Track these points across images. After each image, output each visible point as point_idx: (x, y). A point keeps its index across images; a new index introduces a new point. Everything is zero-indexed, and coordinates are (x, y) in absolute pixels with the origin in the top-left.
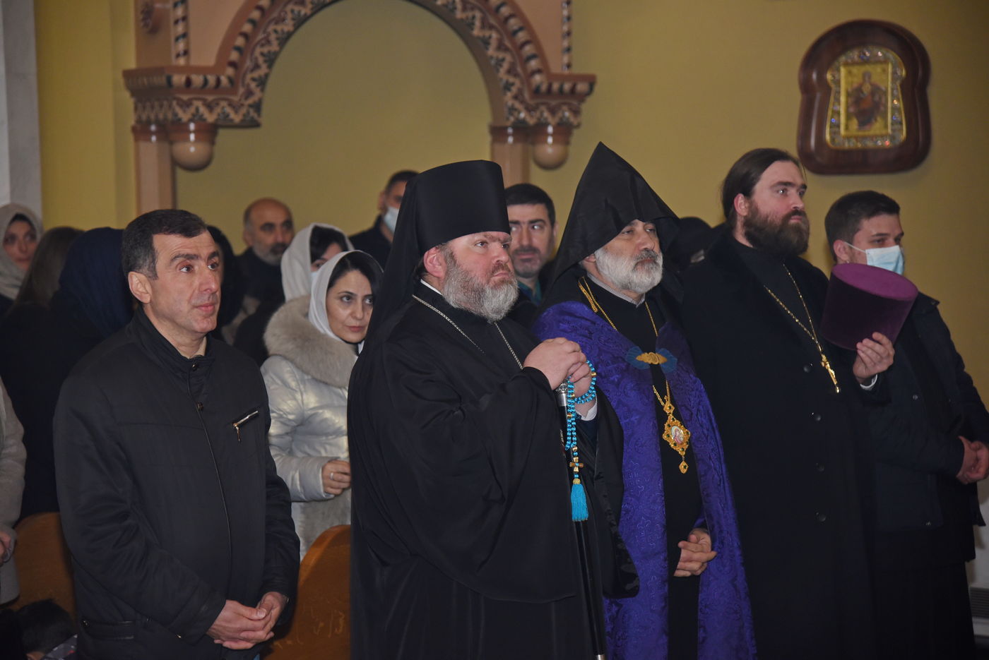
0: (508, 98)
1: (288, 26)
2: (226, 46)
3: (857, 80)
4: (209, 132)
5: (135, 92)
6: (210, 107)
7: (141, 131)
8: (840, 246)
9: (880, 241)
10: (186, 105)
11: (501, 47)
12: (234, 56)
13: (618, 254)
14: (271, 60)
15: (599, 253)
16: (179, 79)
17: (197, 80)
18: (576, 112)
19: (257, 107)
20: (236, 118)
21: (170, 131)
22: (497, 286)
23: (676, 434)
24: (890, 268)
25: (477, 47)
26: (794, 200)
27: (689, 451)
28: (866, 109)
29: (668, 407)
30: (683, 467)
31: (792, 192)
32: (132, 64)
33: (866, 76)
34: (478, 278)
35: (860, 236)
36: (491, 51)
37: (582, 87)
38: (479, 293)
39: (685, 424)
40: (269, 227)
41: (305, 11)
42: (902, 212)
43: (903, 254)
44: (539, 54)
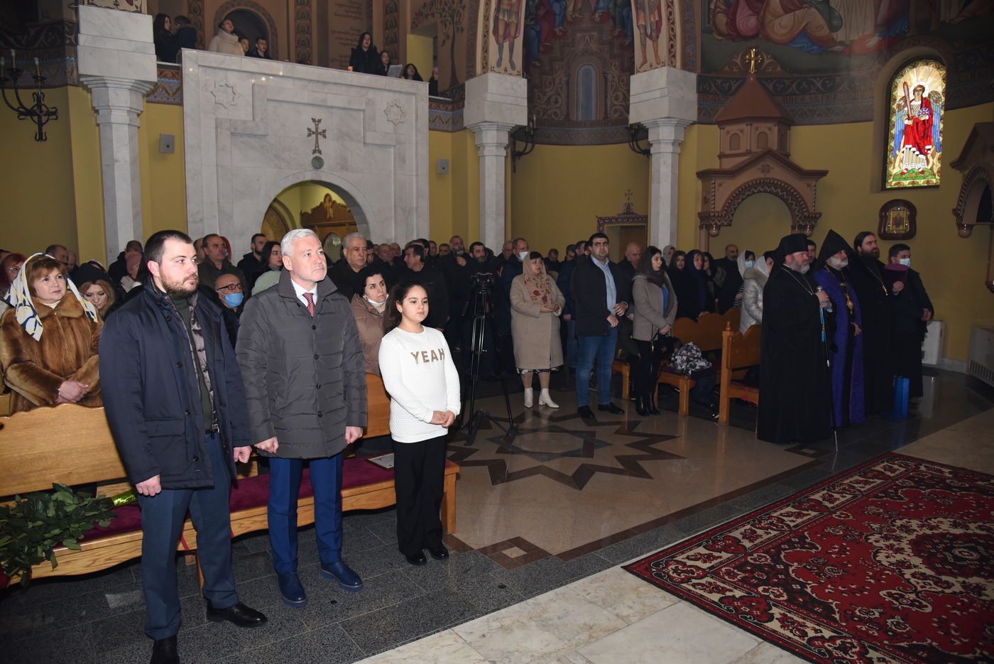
0: (797, 219)
1: (740, 201)
2: (724, 206)
3: (896, 215)
4: (718, 227)
5: (700, 218)
6: (719, 221)
7: (701, 227)
8: (893, 258)
9: (904, 257)
10: (713, 221)
11: (796, 205)
12: (726, 208)
13: (837, 258)
14: (735, 209)
15: (832, 258)
16: (712, 214)
17: (716, 214)
18: (816, 222)
19: (731, 221)
20: (725, 223)
21: (708, 227)
22: (805, 265)
23: (850, 304)
24: (906, 264)
25: (790, 206)
26: (873, 245)
27: (853, 309)
28: (898, 222)
29: (848, 297)
30: (851, 312)
31: (873, 244)
32: (700, 211)
33: (899, 214)
34: (800, 263)
35: (899, 256)
36: (793, 206)
37: (818, 216)
38: (800, 267)
39: (852, 302)
40: (733, 252)
41: (744, 197)
42: (911, 249)
43: (910, 260)
44: (807, 207)
